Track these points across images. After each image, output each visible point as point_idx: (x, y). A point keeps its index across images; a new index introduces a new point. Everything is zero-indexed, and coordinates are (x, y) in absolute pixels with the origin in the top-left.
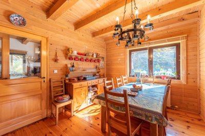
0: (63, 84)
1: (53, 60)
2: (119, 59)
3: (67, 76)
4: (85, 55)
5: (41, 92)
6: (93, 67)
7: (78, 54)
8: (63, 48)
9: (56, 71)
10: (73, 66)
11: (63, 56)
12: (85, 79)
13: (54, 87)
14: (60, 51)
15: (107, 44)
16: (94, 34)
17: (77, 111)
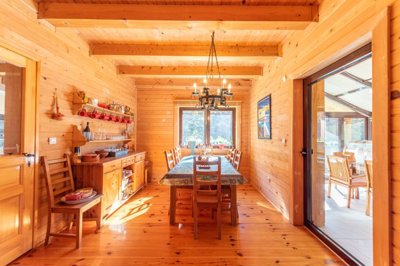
0: (69, 168)
1: (47, 114)
2: (164, 121)
3: (76, 150)
4: (109, 108)
5: (20, 191)
6: (117, 132)
7: (100, 105)
8: (68, 90)
9: (53, 141)
10: (87, 130)
11: (68, 107)
12: (111, 155)
13: (52, 176)
14: (62, 96)
15: (140, 91)
16: (122, 69)
17: (107, 217)
